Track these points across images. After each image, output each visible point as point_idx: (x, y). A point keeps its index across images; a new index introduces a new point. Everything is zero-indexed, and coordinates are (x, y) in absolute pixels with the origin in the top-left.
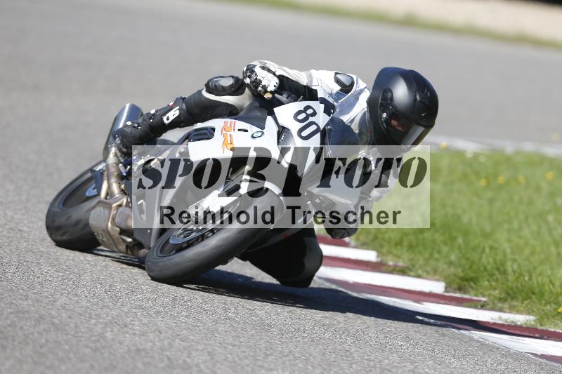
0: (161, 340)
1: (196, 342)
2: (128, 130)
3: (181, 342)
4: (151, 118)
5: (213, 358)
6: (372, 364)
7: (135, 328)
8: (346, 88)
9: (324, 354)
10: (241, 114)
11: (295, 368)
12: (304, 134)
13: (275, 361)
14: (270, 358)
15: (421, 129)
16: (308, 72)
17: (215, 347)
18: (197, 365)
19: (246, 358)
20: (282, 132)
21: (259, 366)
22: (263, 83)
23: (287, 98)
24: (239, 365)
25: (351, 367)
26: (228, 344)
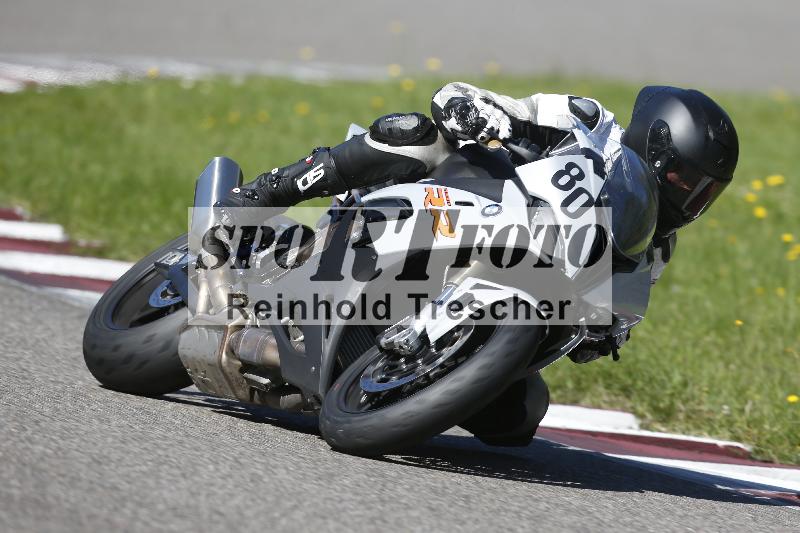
2: (238, 202)
4: (273, 182)
8: (588, 121)
20: (535, 205)
22: (490, 125)
23: (527, 149)
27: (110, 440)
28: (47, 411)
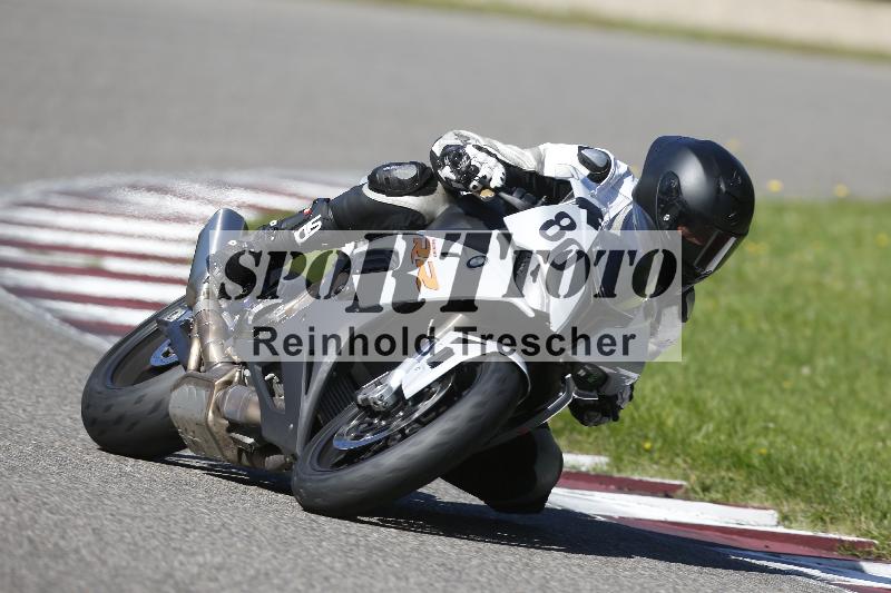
0: (19, 513)
1: (74, 514)
3: (50, 515)
5: (101, 539)
6: (352, 540)
8: (598, 173)
9: (276, 528)
11: (231, 550)
13: (199, 540)
14: (192, 536)
15: (731, 241)
17: (105, 522)
18: (77, 551)
19: (154, 536)
21: (175, 549)
22: (480, 174)
24: (144, 547)
25: (320, 546)
26: (125, 515)
28: (338, 566)
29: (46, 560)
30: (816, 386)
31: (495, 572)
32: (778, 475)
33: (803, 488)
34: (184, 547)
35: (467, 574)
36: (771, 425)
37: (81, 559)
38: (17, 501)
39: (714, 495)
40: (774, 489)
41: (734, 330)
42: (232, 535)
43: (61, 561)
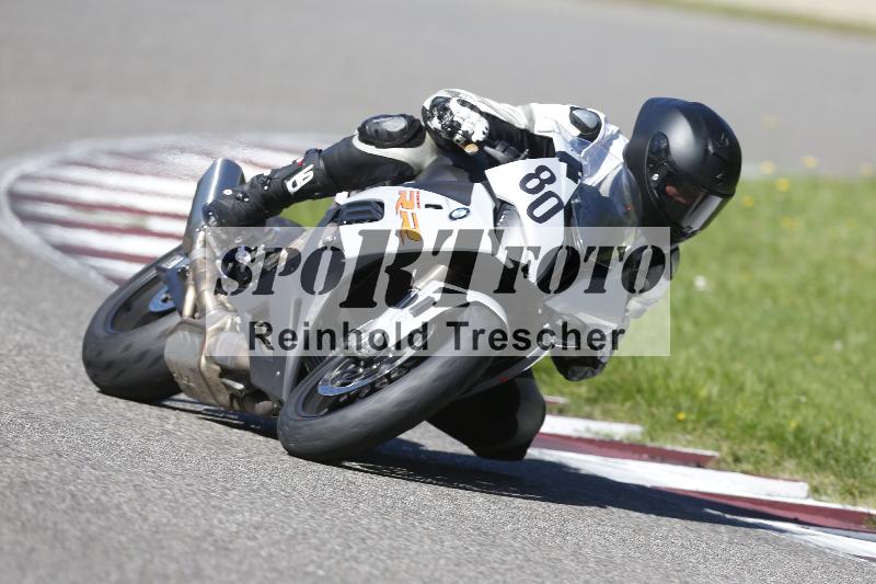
1: (115, 470)
2: (228, 204)
3: (92, 471)
4: (265, 184)
5: (143, 495)
7: (20, 448)
8: (589, 133)
10: (421, 178)
11: (269, 510)
12: (539, 212)
13: (238, 498)
14: (232, 494)
15: (717, 201)
16: (526, 106)
17: (146, 479)
18: (118, 507)
19: (195, 494)
20: (501, 208)
21: (214, 507)
22: (464, 128)
23: (503, 152)
24: (184, 505)
26: (166, 473)
27: (442, 562)
28: (374, 527)
29: (88, 515)
30: (847, 362)
31: (529, 537)
32: (810, 449)
33: (832, 462)
34: (224, 505)
35: (501, 538)
36: (803, 399)
37: (123, 515)
38: (60, 456)
39: (746, 466)
40: (804, 462)
41: (768, 304)
42: (271, 494)
43: (103, 517)
